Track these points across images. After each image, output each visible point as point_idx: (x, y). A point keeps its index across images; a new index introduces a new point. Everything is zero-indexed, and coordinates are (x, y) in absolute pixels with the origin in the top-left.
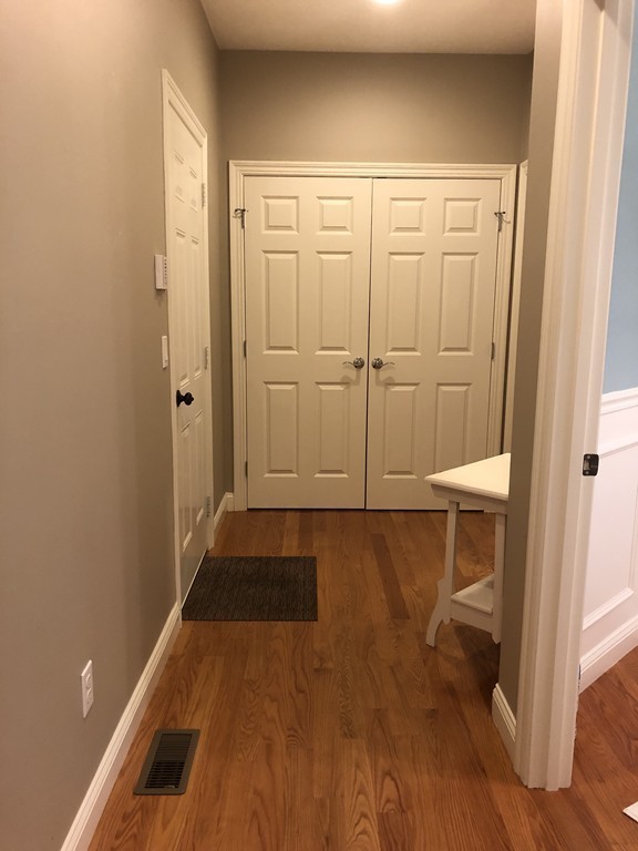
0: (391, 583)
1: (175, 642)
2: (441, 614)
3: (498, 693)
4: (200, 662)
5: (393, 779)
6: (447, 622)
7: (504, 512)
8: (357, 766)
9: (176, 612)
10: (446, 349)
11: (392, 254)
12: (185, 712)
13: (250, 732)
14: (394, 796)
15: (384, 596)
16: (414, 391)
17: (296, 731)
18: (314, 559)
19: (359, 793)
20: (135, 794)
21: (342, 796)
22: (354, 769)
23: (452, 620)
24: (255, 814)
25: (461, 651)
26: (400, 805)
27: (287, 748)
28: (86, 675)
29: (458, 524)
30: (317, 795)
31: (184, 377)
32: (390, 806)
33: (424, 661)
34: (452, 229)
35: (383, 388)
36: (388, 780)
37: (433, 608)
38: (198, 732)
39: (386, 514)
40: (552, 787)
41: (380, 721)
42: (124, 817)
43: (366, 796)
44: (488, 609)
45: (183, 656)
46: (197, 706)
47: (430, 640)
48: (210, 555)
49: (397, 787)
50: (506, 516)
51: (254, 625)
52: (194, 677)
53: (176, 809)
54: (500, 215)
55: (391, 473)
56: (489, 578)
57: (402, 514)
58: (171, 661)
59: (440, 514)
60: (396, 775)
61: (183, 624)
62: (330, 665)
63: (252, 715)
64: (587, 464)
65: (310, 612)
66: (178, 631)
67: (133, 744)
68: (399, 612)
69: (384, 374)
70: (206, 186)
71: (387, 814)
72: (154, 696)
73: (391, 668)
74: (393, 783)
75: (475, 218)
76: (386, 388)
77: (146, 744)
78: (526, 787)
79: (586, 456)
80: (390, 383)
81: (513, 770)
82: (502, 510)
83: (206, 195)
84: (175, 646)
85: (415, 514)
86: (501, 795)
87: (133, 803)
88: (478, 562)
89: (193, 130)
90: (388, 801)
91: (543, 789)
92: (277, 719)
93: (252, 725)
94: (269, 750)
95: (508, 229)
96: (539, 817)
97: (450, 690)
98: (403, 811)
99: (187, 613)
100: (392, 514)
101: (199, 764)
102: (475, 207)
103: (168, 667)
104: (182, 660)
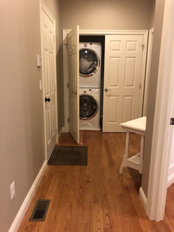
0: (109, 154)
1: (45, 172)
2: (124, 165)
3: (141, 189)
4: (52, 178)
5: (109, 217)
6: (126, 167)
7: (144, 135)
8: (98, 213)
9: (45, 162)
10: (127, 86)
11: (111, 57)
12: (47, 194)
13: (65, 201)
14: (109, 223)
15: (107, 158)
16: (117, 98)
17: (80, 201)
18: (87, 147)
19: (98, 222)
20: (30, 221)
21: (93, 222)
22: (97, 213)
23: (127, 166)
24: (66, 228)
25: (130, 176)
26: (111, 225)
27: (77, 206)
28: (12, 186)
29: (129, 137)
30: (85, 222)
31: (48, 93)
32: (108, 226)
33: (119, 179)
34: (129, 50)
35: (108, 97)
36: (107, 217)
37: (122, 162)
38: (50, 200)
39: (108, 133)
40: (158, 220)
41: (105, 198)
42: (26, 228)
43: (100, 223)
44: (138, 164)
45: (47, 176)
46: (50, 192)
47: (121, 172)
48: (57, 145)
49: (110, 219)
50: (144, 136)
51: (69, 167)
52: (50, 183)
53: (42, 226)
54: (143, 46)
55: (110, 122)
56: (138, 154)
57: (113, 133)
58: (43, 178)
59: (124, 134)
60: (109, 215)
61: (48, 166)
62: (90, 180)
63: (66, 195)
64: (172, 121)
65: (85, 163)
66: (46, 169)
67: (30, 204)
68: (112, 163)
69: (108, 93)
70: (55, 36)
71: (107, 228)
72: (38, 189)
73: (109, 180)
74: (109, 218)
75: (135, 47)
76: (109, 97)
77: (34, 204)
78: (150, 220)
79: (171, 118)
80: (110, 96)
81: (146, 214)
82: (143, 134)
83: (55, 39)
84: (45, 173)
85: (117, 134)
86: (142, 222)
87: (29, 224)
88: (135, 148)
89: (51, 19)
90: (107, 224)
91: (155, 221)
92: (74, 196)
93: (66, 199)
94: (71, 206)
95: (145, 50)
96: (154, 230)
97: (126, 188)
98: (112, 228)
99: (49, 163)
100: (110, 133)
101: (50, 212)
102: (136, 43)
103: (42, 180)
104: (47, 178)
